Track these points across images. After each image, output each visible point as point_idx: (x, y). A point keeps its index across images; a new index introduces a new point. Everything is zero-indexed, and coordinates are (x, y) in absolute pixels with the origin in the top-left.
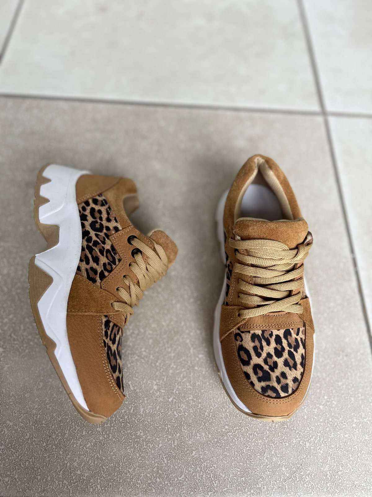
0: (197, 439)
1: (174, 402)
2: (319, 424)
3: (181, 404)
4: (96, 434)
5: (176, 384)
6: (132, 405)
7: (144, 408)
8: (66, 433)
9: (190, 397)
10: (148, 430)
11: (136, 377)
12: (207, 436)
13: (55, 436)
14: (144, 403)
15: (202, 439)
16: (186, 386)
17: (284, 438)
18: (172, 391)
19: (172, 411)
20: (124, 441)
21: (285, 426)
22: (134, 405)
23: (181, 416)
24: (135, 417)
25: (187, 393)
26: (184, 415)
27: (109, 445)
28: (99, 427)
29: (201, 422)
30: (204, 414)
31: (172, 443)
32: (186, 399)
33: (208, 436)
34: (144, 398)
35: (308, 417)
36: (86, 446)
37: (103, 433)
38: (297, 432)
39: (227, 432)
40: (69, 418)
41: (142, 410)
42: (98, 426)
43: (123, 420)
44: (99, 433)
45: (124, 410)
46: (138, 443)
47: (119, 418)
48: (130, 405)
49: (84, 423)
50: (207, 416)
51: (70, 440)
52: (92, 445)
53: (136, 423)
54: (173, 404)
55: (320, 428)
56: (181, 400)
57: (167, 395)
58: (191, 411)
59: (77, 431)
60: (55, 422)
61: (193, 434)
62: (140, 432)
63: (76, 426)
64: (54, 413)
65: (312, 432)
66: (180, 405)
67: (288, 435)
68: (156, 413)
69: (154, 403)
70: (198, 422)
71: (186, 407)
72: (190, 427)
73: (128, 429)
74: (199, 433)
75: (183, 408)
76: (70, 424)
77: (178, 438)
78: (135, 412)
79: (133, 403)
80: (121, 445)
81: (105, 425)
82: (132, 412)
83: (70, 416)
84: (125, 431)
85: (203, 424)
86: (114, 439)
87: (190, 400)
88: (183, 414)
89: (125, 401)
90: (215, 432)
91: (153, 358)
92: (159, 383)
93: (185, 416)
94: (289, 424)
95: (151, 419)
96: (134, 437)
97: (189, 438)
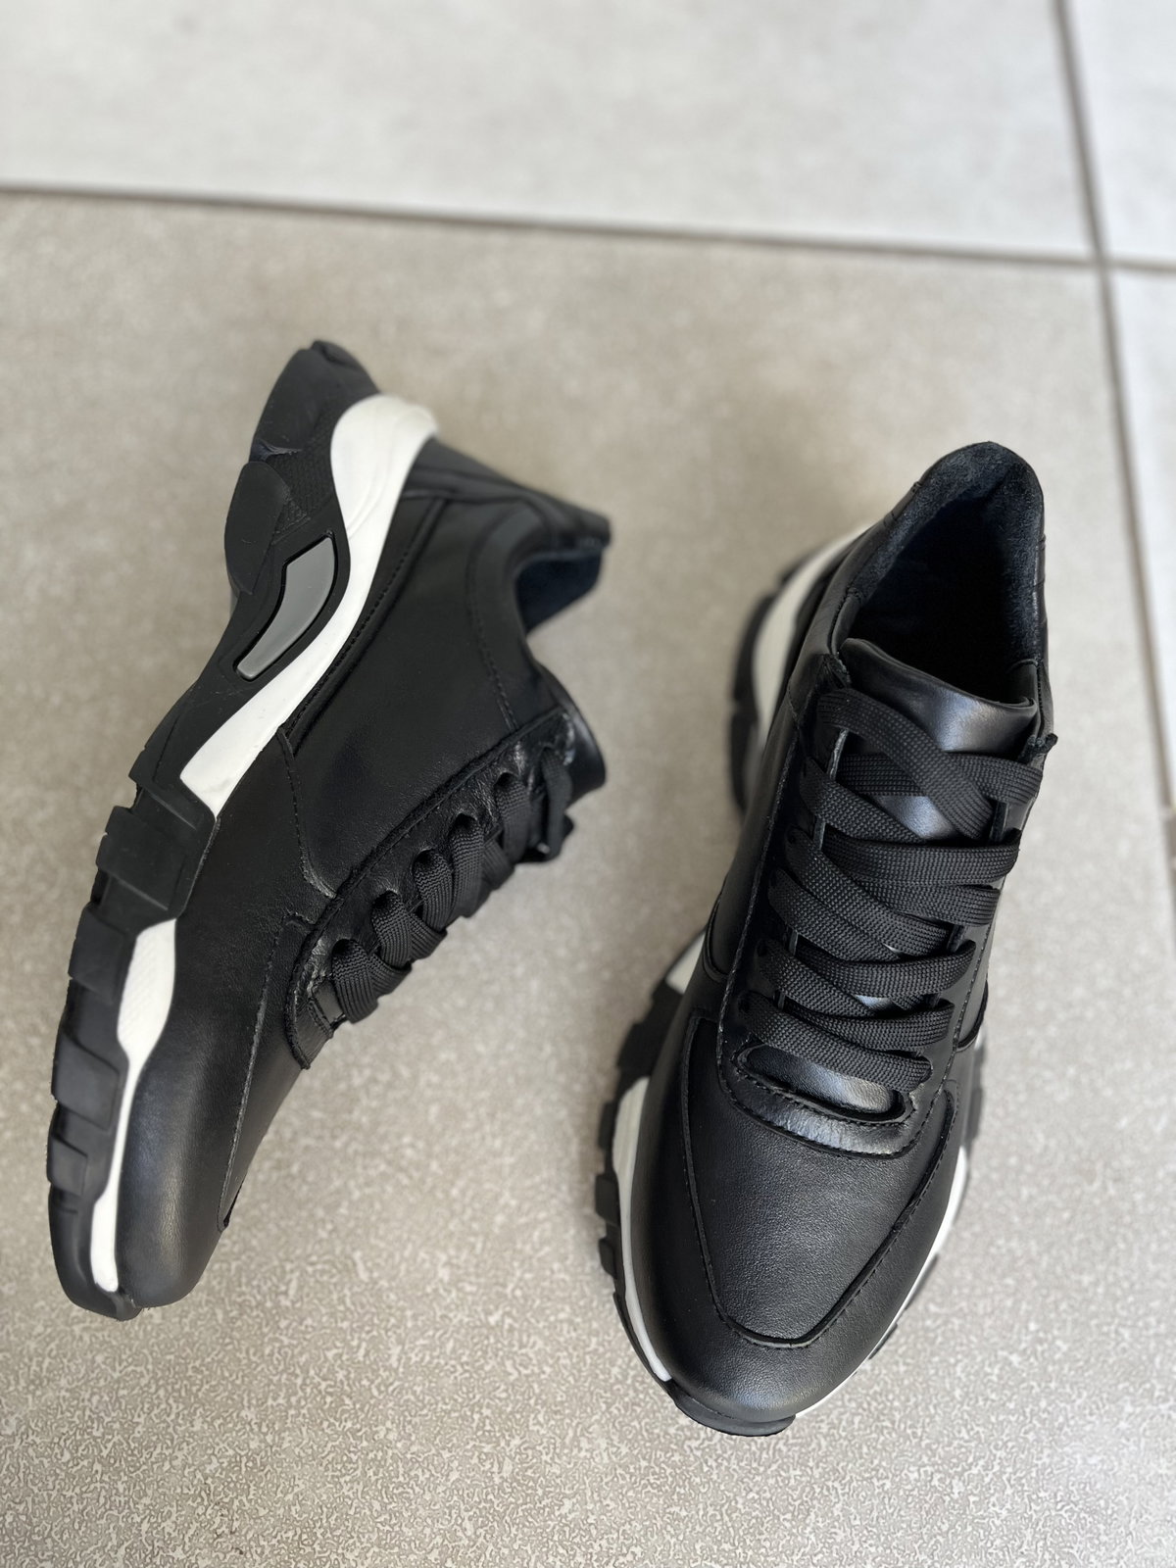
0: (579, 1458)
1: (506, 1327)
2: (1001, 1418)
3: (529, 1336)
4: (237, 1429)
5: (516, 1264)
6: (364, 1335)
7: (403, 1345)
8: (138, 1423)
9: (563, 1310)
10: (413, 1422)
11: (377, 1236)
12: (615, 1449)
13: (102, 1430)
14: (403, 1328)
15: (597, 1460)
16: (548, 1273)
17: (879, 1465)
18: (500, 1289)
19: (499, 1359)
20: (330, 1458)
21: (884, 1424)
22: (368, 1332)
23: (527, 1376)
24: (370, 1375)
25: (553, 1297)
26: (539, 1375)
27: (279, 1470)
28: (249, 1408)
29: (597, 1400)
30: (609, 1374)
31: (495, 1469)
32: (548, 1316)
33: (619, 1448)
34: (403, 1310)
35: (967, 1393)
36: (205, 1468)
37: (260, 1427)
38: (923, 1444)
39: (683, 1438)
40: (148, 1370)
41: (396, 1351)
42: (245, 1403)
43: (331, 1386)
44: (248, 1428)
45: (335, 1351)
46: (380, 1464)
47: (317, 1379)
48: (356, 1335)
49: (199, 1390)
50: (617, 1379)
51: (150, 1447)
52: (225, 1465)
53: (372, 1397)
54: (502, 1336)
55: (1007, 1431)
56: (529, 1322)
57: (485, 1303)
58: (562, 1361)
59: (173, 1416)
60: (102, 1383)
61: (567, 1441)
62: (388, 1430)
63: (171, 1401)
64: (99, 1351)
65: (977, 1446)
66: (525, 1339)
67: (894, 1454)
68: (442, 1362)
69: (437, 1330)
70: (587, 1399)
71: (546, 1344)
72: (558, 1417)
73: (346, 1415)
74: (588, 1438)
75: (536, 1348)
76: (153, 1394)
77: (516, 1453)
78: (372, 1358)
79: (367, 1328)
80: (321, 1469)
81: (270, 1402)
82: (361, 1359)
83: (150, 1367)
84: (337, 1424)
85: (604, 1406)
86: (297, 1450)
87: (561, 1322)
88: (536, 1370)
89: (339, 1321)
90: (643, 1435)
91: (441, 1172)
92: (457, 1257)
93: (543, 1376)
94: (897, 1416)
95: (424, 1385)
96: (365, 1444)
97: (550, 1455)
